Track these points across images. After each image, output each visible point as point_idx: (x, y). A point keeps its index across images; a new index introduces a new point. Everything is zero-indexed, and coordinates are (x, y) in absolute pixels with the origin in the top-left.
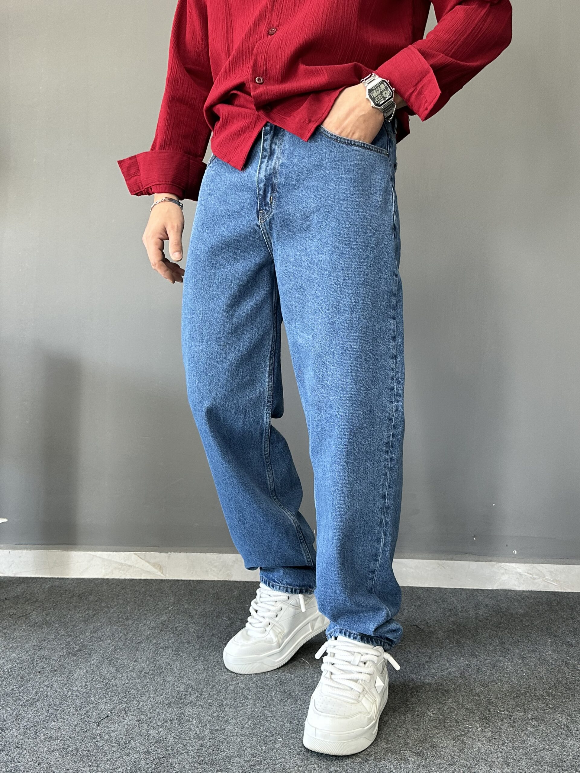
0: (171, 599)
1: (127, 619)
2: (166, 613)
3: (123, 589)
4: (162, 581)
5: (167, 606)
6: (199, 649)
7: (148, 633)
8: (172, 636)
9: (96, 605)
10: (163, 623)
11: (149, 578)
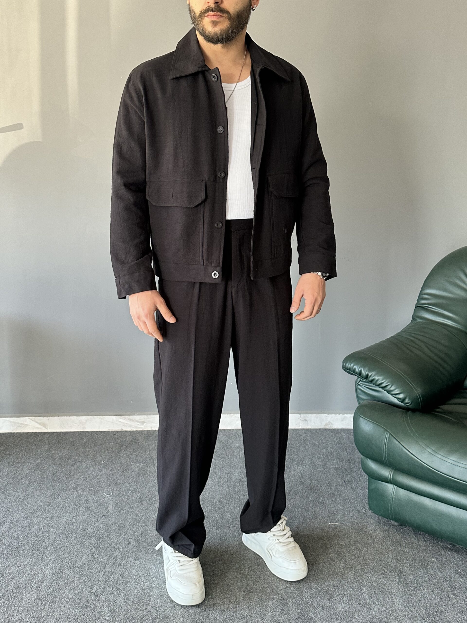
0: (46, 447)
1: (18, 463)
2: (41, 458)
3: (21, 440)
4: (45, 433)
5: (43, 452)
6: (51, 482)
7: (27, 472)
8: (40, 473)
9: (3, 453)
10: (37, 465)
11: (38, 431)
